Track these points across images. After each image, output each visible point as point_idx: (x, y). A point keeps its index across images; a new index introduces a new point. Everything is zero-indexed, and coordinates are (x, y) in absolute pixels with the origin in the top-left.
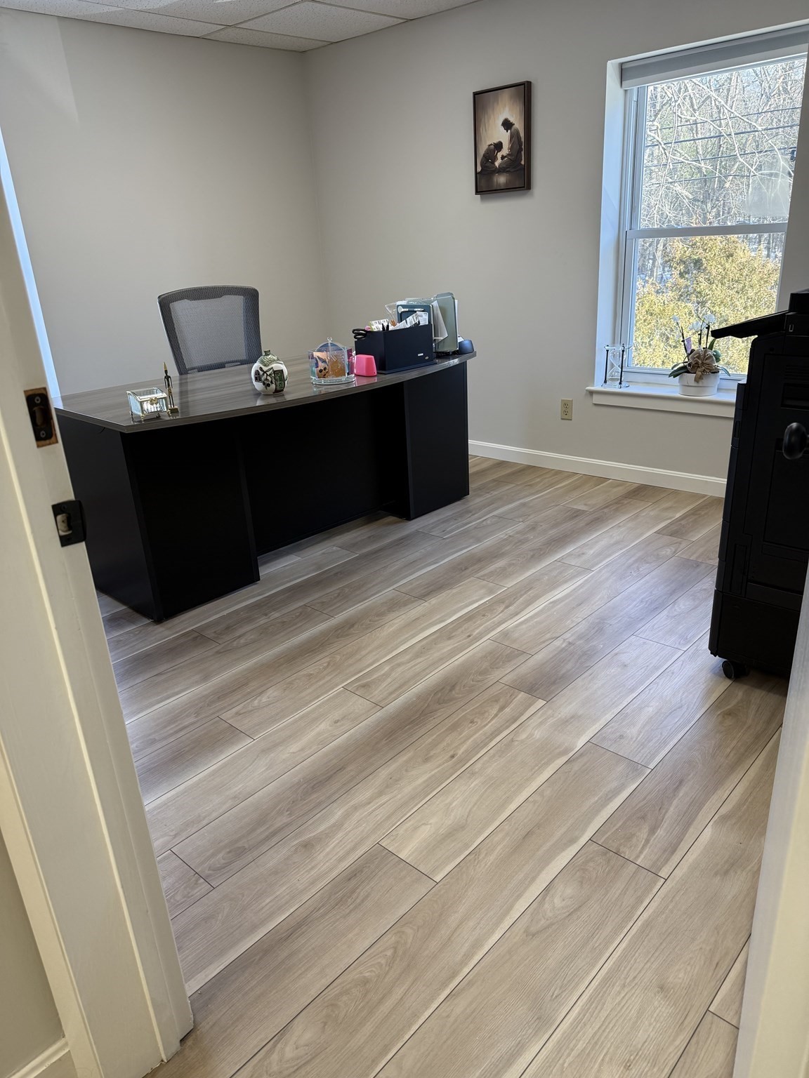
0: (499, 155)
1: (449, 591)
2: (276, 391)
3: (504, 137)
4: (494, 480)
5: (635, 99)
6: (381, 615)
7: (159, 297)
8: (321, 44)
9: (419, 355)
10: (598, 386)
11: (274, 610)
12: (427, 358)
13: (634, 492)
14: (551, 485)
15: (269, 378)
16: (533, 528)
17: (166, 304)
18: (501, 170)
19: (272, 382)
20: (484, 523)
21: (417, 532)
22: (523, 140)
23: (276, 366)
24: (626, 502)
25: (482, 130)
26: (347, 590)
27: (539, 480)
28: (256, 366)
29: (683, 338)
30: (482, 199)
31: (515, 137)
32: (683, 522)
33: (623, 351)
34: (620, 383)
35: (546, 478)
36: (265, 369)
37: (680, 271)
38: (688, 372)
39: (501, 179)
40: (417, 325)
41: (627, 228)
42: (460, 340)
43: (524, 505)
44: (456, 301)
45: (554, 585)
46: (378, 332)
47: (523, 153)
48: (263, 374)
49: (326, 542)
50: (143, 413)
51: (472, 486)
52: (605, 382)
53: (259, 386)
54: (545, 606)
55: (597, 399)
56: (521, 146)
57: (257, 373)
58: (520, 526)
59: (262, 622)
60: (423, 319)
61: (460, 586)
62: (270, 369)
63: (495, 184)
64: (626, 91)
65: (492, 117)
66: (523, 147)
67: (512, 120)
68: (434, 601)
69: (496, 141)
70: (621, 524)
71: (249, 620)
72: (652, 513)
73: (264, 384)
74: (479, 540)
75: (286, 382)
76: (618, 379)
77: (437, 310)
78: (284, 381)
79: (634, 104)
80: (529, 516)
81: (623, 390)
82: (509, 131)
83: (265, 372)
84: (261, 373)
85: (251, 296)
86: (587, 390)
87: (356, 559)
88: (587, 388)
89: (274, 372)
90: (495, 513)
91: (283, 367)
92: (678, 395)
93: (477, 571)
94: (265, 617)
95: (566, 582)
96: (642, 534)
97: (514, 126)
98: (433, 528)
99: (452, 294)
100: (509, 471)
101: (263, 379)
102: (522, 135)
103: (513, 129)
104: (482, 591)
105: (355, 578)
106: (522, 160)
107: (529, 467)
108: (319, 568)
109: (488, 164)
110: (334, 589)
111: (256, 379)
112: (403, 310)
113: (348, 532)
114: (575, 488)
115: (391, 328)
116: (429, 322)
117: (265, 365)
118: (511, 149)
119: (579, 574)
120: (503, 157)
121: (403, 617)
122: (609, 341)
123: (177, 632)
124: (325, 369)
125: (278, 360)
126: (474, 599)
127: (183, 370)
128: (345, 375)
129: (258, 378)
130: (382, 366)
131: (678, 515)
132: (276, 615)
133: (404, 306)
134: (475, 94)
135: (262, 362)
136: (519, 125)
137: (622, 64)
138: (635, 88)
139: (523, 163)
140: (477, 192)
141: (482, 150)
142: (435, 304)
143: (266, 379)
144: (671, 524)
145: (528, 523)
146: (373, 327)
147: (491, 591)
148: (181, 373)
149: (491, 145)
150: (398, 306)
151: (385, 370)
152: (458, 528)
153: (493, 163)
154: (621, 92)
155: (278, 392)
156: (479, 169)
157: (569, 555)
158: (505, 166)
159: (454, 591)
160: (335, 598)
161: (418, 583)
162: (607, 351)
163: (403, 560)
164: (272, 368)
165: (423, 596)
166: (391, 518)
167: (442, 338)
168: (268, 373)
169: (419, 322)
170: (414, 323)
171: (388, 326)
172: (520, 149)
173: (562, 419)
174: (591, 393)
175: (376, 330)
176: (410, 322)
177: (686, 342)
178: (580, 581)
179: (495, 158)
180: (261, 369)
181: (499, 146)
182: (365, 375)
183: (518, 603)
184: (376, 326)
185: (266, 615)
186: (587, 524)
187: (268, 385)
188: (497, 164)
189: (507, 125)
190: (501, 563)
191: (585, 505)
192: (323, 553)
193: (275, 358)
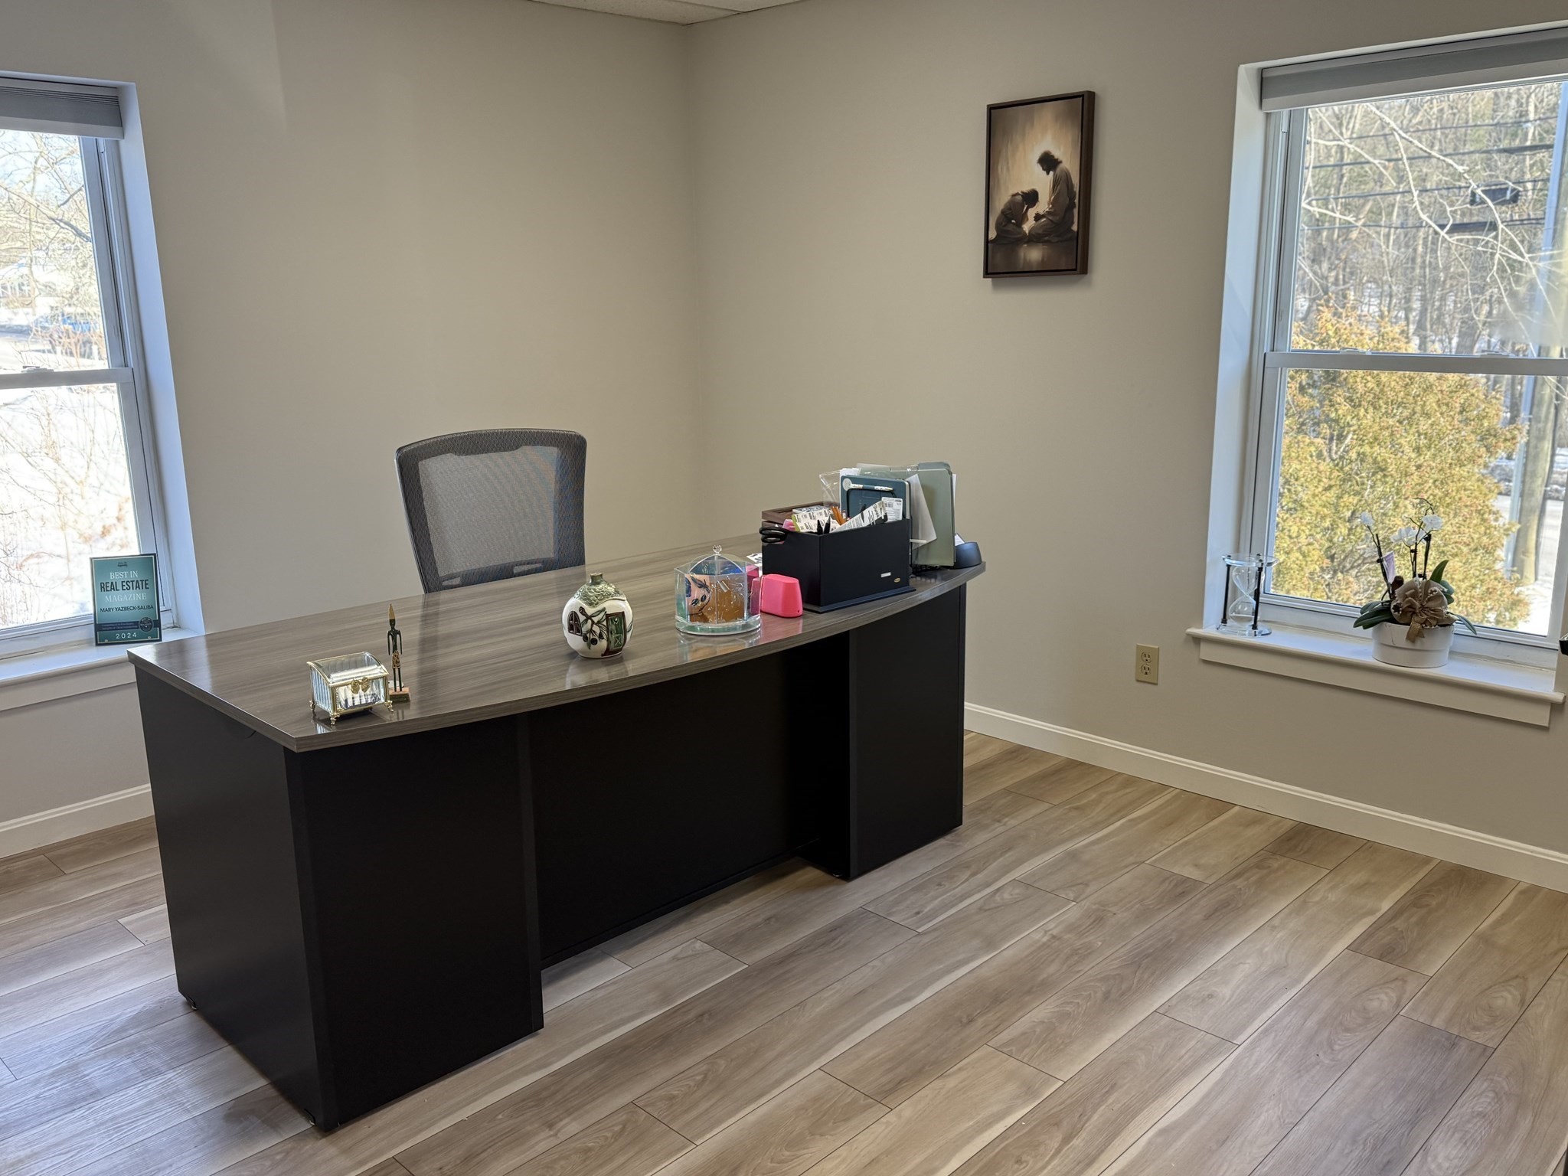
0: (1031, 213)
1: (938, 1084)
2: (608, 652)
3: (1042, 182)
4: (1007, 791)
5: (1284, 128)
6: (795, 1143)
7: (399, 450)
8: (722, 14)
9: (883, 575)
10: (1210, 627)
11: (569, 1112)
12: (897, 580)
13: (1289, 839)
14: (1121, 811)
15: (596, 629)
16: (1098, 918)
17: (409, 463)
18: (1033, 239)
19: (601, 636)
20: (997, 898)
21: (863, 914)
22: (1076, 189)
23: (611, 606)
24: (1276, 865)
25: (1001, 169)
26: (722, 1063)
27: (1094, 796)
28: (573, 603)
29: (1380, 554)
30: (994, 285)
31: (1062, 184)
32: (1399, 924)
33: (1260, 569)
34: (1255, 627)
35: (1107, 793)
36: (590, 611)
37: (1300, 383)
38: (1393, 621)
39: (1034, 255)
40: (882, 522)
41: (1267, 348)
42: (958, 541)
43: (1073, 856)
44: (954, 476)
45: (1162, 1083)
46: (809, 535)
47: (1076, 211)
48: (586, 621)
49: (682, 926)
50: (334, 708)
51: (968, 801)
52: (1224, 621)
53: (575, 642)
54: (1150, 1143)
55: (1207, 652)
56: (1072, 199)
57: (573, 617)
58: (1072, 912)
59: (542, 1147)
60: (893, 509)
61: (960, 1069)
62: (600, 611)
63: (1022, 261)
64: (1268, 115)
65: (1021, 147)
66: (1076, 201)
67: (1057, 154)
68: (907, 1109)
69: (1026, 189)
70: (1276, 922)
71: (515, 1138)
72: (1332, 897)
73: (585, 639)
74: (990, 944)
75: (629, 635)
76: (1249, 620)
77: (917, 491)
78: (626, 632)
79: (1282, 138)
80: (1087, 885)
81: (1259, 641)
82: (1051, 173)
83: (589, 618)
84: (582, 618)
85: (573, 449)
86: (1189, 635)
87: (744, 976)
88: (1189, 630)
89: (608, 616)
90: (1017, 873)
91: (625, 607)
92: (1370, 660)
93: (995, 1030)
94: (547, 1133)
95: (1185, 1073)
96: (1321, 952)
97: (1061, 166)
98: (897, 902)
99: (948, 465)
100: (1033, 771)
101: (584, 629)
102: (1075, 180)
103: (1058, 169)
104: (1011, 1088)
105: (740, 1031)
106: (1073, 223)
107: (1072, 764)
108: (666, 998)
109: (1010, 227)
110: (692, 1060)
111: (571, 628)
112: (853, 486)
113: (727, 902)
114: (1168, 821)
115: (835, 527)
116: (904, 516)
117: (591, 604)
118: (1054, 203)
119: (1210, 1053)
120: (1038, 217)
121: (843, 1152)
122: (1229, 548)
123: (361, 1163)
124: (704, 598)
125: (617, 592)
126: (995, 1109)
127: (432, 582)
128: (742, 617)
129: (575, 625)
130: (815, 597)
131: (1386, 905)
132: (571, 1127)
133: (854, 480)
134: (991, 109)
135: (585, 597)
136: (1070, 163)
137: (1262, 70)
138: (1285, 112)
139: (1075, 228)
140: (987, 273)
141: (1001, 202)
142: (914, 479)
143: (591, 631)
144: (1376, 928)
145: (1086, 904)
146: (799, 525)
147: (1029, 1090)
148: (428, 590)
149: (1017, 194)
150: (843, 478)
151: (819, 604)
152: (946, 907)
153: (1019, 224)
154: (1260, 116)
155: (612, 655)
156: (993, 235)
157: (1183, 997)
158: (1040, 232)
159: (951, 1083)
160: (699, 1085)
161: (871, 1054)
162: (1229, 566)
163: (838, 986)
164: (604, 609)
165: (886, 1094)
166: (811, 873)
167: (925, 542)
168: (596, 619)
169: (886, 516)
170: (876, 518)
171: (828, 525)
172: (1072, 206)
173: (1138, 681)
174: (1198, 640)
175: (804, 530)
176: (870, 516)
177: (1385, 563)
178: (1213, 1073)
179: (1023, 218)
180: (582, 610)
181: (1031, 198)
182: (780, 613)
183: (1089, 1126)
184: (806, 522)
185: (550, 1126)
186: (1208, 917)
187: (594, 642)
188: (1026, 227)
189: (1048, 162)
190: (1041, 1011)
191: (1196, 866)
192: (675, 958)
193: (611, 589)
